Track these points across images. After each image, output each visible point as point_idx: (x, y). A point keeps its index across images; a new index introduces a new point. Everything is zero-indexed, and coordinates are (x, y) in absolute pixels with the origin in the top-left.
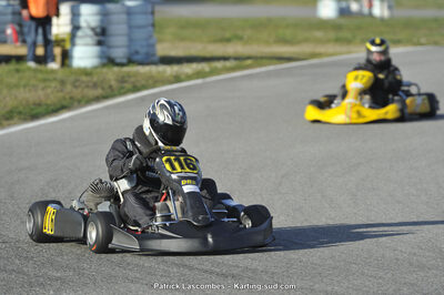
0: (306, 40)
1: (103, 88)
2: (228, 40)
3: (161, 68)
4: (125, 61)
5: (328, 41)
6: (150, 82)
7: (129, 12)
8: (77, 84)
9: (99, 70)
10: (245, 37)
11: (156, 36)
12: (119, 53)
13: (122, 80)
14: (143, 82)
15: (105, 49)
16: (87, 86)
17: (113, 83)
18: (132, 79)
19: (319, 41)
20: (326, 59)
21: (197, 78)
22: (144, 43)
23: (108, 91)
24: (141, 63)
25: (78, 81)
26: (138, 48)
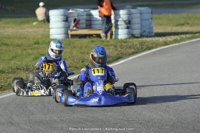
1: (134, 48)
2: (183, 25)
3: (157, 38)
4: (139, 36)
6: (154, 45)
7: (141, 13)
8: (122, 47)
10: (191, 23)
12: (137, 32)
13: (142, 44)
14: (151, 45)
15: (130, 30)
16: (127, 48)
17: (138, 46)
18: (146, 44)
21: (175, 43)
22: (148, 27)
23: (137, 50)
24: (147, 37)
25: (122, 45)
26: (145, 30)
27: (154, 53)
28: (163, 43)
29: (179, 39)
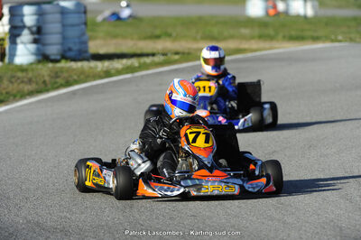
0: (232, 37)
1: (37, 83)
2: (158, 37)
3: (93, 64)
4: (58, 57)
5: (252, 38)
6: (82, 77)
7: (63, 11)
8: (13, 80)
9: (34, 66)
10: (174, 34)
11: (89, 34)
12: (53, 50)
13: (56, 75)
14: (75, 77)
15: (40, 46)
16: (22, 82)
17: (47, 78)
18: (66, 75)
19: (244, 38)
20: (249, 55)
21: (127, 73)
22: (77, 40)
23: (42, 86)
24: (74, 60)
25: (14, 77)
26: (71, 45)
27: (74, 93)
28: (102, 74)
29: (136, 64)
